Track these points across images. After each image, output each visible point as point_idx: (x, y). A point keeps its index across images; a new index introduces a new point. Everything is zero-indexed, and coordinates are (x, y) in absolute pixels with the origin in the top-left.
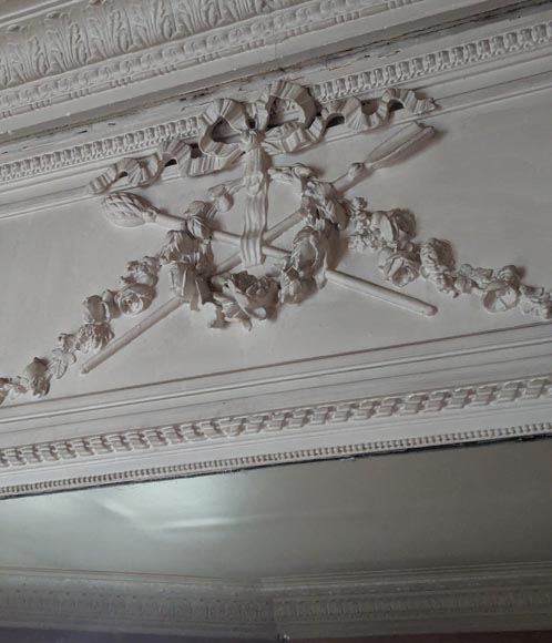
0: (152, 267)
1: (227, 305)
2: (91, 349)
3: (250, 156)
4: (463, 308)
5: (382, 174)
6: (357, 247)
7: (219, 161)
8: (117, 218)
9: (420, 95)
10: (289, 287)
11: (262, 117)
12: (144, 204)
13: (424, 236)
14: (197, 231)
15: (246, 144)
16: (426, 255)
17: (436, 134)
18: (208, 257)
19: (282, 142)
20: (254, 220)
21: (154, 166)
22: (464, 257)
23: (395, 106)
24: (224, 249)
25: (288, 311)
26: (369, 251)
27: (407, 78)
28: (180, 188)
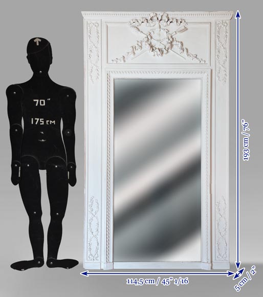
0: (141, 42)
1: (156, 53)
2: (132, 55)
3: (157, 25)
4: (189, 60)
5: (178, 34)
6: (174, 46)
7: (152, 25)
8: (134, 31)
9: (185, 21)
10: (165, 52)
11: (160, 19)
12: (139, 30)
13: (184, 47)
14: (150, 38)
15: (157, 22)
16: (185, 50)
17: (187, 29)
18: (151, 43)
19: (163, 23)
20: (158, 38)
21: (140, 22)
22: (189, 51)
23: (181, 22)
24: (154, 42)
25: (164, 55)
26: (177, 47)
27: (183, 17)
28: (144, 27)
